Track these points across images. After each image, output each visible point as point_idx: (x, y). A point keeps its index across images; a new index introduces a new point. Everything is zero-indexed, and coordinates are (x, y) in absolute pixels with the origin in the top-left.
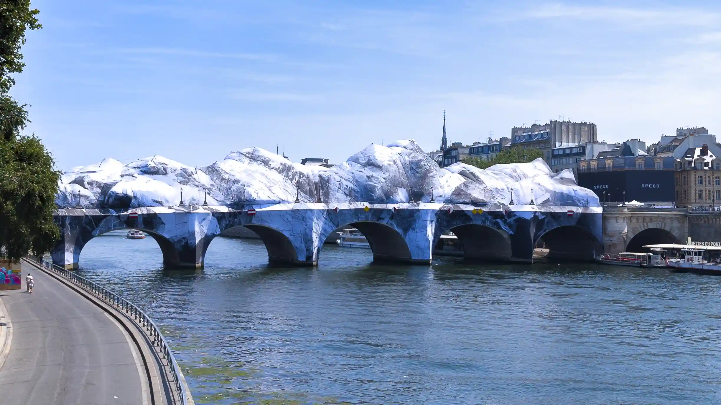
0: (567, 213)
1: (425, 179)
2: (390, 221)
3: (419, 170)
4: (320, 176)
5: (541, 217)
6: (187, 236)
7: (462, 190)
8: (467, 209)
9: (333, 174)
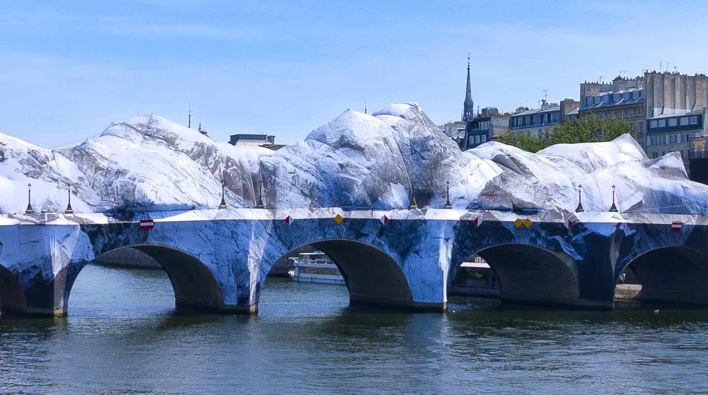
0: (671, 225)
1: (435, 168)
2: (377, 239)
3: (425, 154)
4: (262, 164)
5: (628, 232)
6: (39, 263)
7: (498, 188)
8: (505, 220)
9: (283, 160)
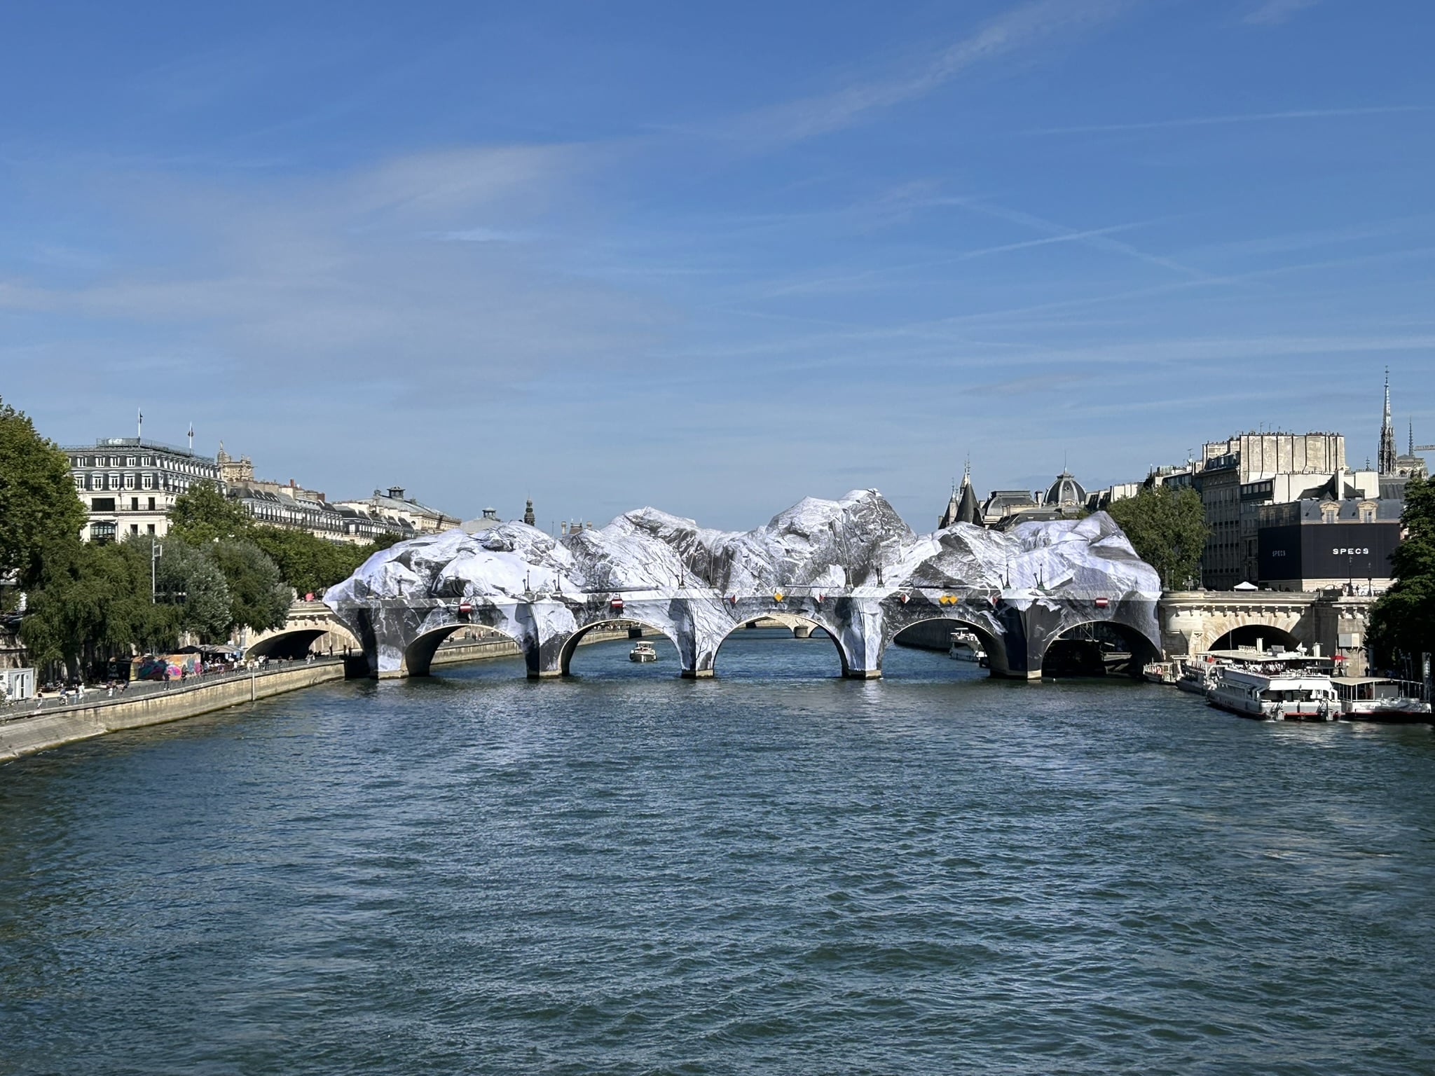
0: (1095, 600)
1: (874, 549)
2: (817, 614)
3: (864, 538)
4: (725, 547)
6: (531, 635)
7: (931, 567)
8: (932, 596)
9: (742, 545)
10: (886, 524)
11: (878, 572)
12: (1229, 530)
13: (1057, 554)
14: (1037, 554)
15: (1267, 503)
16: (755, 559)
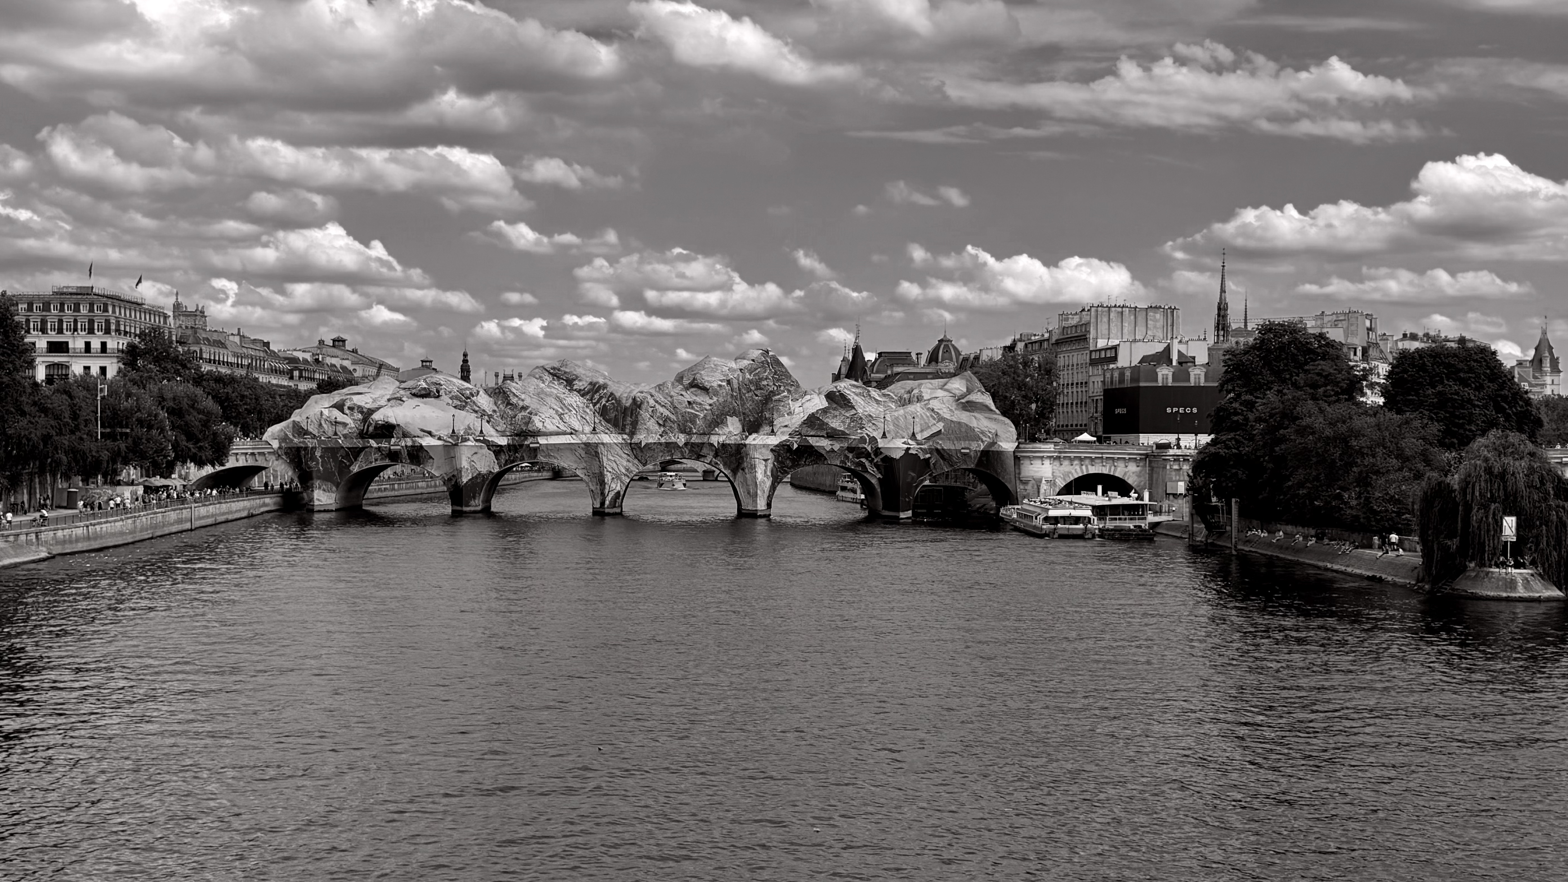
0: (960, 450)
2: (714, 459)
3: (758, 392)
5: (923, 456)
6: (456, 473)
7: (818, 419)
8: (818, 444)
9: (649, 397)
10: (778, 380)
11: (771, 424)
12: (1079, 390)
13: (928, 409)
14: (911, 408)
15: (1112, 366)
16: (661, 410)
